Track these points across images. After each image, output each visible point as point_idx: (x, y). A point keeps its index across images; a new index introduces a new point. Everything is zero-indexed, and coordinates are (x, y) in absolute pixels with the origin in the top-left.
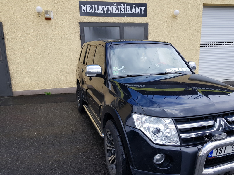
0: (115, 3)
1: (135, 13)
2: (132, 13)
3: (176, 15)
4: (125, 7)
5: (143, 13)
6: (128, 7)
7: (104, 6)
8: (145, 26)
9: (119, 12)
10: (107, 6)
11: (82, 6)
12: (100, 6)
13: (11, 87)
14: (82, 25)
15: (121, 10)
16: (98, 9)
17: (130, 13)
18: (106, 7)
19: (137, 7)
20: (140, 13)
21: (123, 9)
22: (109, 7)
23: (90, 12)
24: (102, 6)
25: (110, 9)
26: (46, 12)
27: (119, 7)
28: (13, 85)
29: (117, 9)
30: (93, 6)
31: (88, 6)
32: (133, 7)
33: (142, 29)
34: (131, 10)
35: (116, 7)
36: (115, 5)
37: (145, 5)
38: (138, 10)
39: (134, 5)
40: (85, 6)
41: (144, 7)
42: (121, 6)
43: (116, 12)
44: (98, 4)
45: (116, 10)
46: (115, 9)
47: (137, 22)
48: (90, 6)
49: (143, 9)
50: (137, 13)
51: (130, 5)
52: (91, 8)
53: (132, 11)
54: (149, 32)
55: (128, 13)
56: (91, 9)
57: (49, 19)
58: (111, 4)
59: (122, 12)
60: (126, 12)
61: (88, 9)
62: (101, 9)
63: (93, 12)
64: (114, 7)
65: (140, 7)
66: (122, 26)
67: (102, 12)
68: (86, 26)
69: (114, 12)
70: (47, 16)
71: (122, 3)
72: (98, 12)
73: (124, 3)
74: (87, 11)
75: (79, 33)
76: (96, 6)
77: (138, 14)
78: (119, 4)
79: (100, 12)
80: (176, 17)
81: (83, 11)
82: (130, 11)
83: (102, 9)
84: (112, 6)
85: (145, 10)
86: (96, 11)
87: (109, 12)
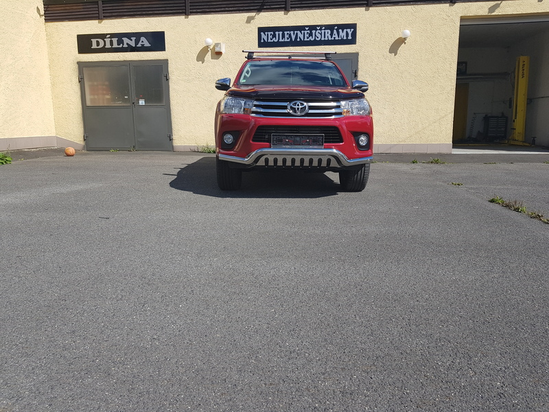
0: (307, 26)
1: (337, 38)
2: (333, 39)
3: (405, 39)
4: (323, 31)
5: (350, 38)
6: (326, 31)
7: (292, 32)
8: (354, 57)
9: (313, 39)
10: (296, 32)
11: (262, 33)
12: (286, 33)
13: (171, 140)
15: (315, 36)
16: (283, 37)
17: (330, 39)
18: (294, 33)
19: (340, 30)
20: (345, 38)
21: (318, 35)
22: (298, 32)
23: (272, 41)
24: (289, 32)
25: (300, 35)
26: (217, 45)
27: (314, 32)
28: (174, 137)
29: (311, 35)
30: (277, 33)
31: (269, 33)
32: (335, 32)
34: (331, 35)
35: (309, 32)
36: (307, 29)
37: (353, 26)
38: (343, 34)
39: (336, 28)
40: (266, 33)
41: (352, 30)
42: (316, 30)
43: (309, 40)
44: (283, 29)
45: (309, 36)
46: (306, 35)
47: (341, 52)
48: (272, 33)
49: (350, 33)
50: (340, 38)
51: (331, 27)
52: (274, 36)
53: (334, 36)
54: (359, 67)
55: (326, 39)
56: (273, 38)
57: (219, 54)
58: (301, 28)
59: (317, 39)
60: (323, 39)
61: (270, 37)
62: (286, 36)
63: (276, 41)
64: (306, 32)
65: (345, 30)
67: (289, 40)
69: (306, 39)
70: (217, 50)
71: (318, 26)
72: (283, 40)
73: (321, 26)
76: (281, 33)
77: (342, 40)
78: (313, 28)
79: (286, 40)
81: (262, 41)
82: (330, 37)
83: (288, 36)
84: (303, 32)
85: (354, 34)
86: (281, 40)
87: (298, 40)
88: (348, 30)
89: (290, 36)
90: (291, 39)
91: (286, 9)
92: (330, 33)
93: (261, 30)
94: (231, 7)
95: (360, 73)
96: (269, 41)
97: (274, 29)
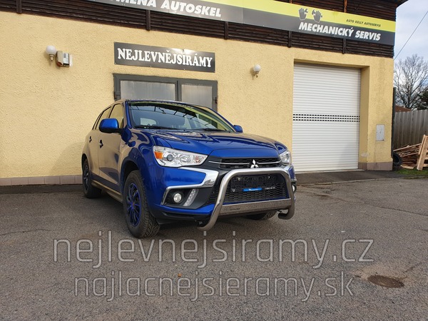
0: (168, 49)
1: (197, 65)
2: (194, 65)
3: (257, 72)
4: (184, 56)
5: (209, 66)
7: (152, 53)
8: (214, 84)
9: (174, 63)
10: (156, 53)
11: (119, 49)
12: (146, 52)
14: (118, 78)
15: (177, 59)
16: (143, 56)
17: (191, 64)
19: (201, 58)
20: (205, 66)
22: (159, 53)
23: (131, 59)
24: (149, 52)
25: (161, 57)
30: (136, 51)
31: (128, 50)
32: (196, 58)
33: (210, 88)
34: (192, 61)
35: (170, 54)
36: (168, 51)
37: (212, 55)
38: (203, 62)
39: (196, 54)
40: (124, 50)
41: (211, 58)
43: (170, 62)
44: (144, 48)
45: (171, 59)
46: (168, 58)
47: (202, 79)
48: (131, 50)
49: (209, 61)
50: (200, 65)
52: (133, 54)
53: (194, 62)
54: (219, 95)
55: (187, 64)
56: (132, 56)
58: (162, 50)
59: (178, 63)
60: (184, 63)
61: (128, 54)
62: (147, 56)
63: (135, 59)
64: (167, 54)
65: (205, 58)
66: (178, 83)
67: (149, 60)
68: (123, 80)
69: (167, 62)
72: (143, 60)
74: (126, 57)
75: (113, 90)
76: (140, 52)
77: (202, 67)
79: (146, 60)
80: (257, 74)
81: (119, 58)
82: (190, 62)
84: (164, 54)
85: (213, 63)
86: (140, 59)
87: (160, 61)
88: (208, 58)
89: (150, 55)
90: (152, 59)
91: (147, 28)
92: (190, 58)
93: (118, 46)
95: (219, 100)
96: (128, 58)
97: (133, 47)
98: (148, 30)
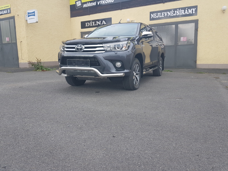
0: (172, 9)
1: (187, 13)
2: (185, 14)
4: (180, 11)
5: (194, 12)
6: (182, 10)
8: (196, 22)
9: (175, 15)
11: (152, 14)
12: (162, 13)
15: (176, 13)
16: (161, 15)
17: (184, 14)
18: (166, 13)
20: (191, 13)
21: (178, 13)
22: (168, 12)
23: (156, 17)
24: (164, 13)
25: (169, 14)
27: (176, 11)
30: (158, 14)
31: (155, 14)
32: (186, 10)
33: (193, 25)
34: (184, 12)
35: (173, 12)
36: (172, 10)
37: (196, 7)
38: (190, 11)
39: (187, 8)
41: (195, 9)
42: (177, 10)
43: (173, 15)
45: (173, 14)
47: (189, 20)
50: (189, 13)
51: (184, 9)
53: (186, 13)
54: (199, 26)
55: (182, 14)
56: (156, 16)
58: (169, 10)
59: (177, 15)
60: (180, 14)
61: (155, 16)
65: (191, 9)
66: (177, 24)
69: (172, 15)
71: (178, 8)
72: (161, 17)
73: (179, 9)
74: (154, 17)
76: (160, 13)
78: (175, 10)
80: (224, 12)
81: (152, 18)
83: (163, 15)
84: (170, 12)
85: (196, 11)
86: (160, 17)
87: (168, 16)
88: (193, 9)
90: (165, 16)
94: (138, 4)
95: (199, 29)
96: (155, 17)
97: (157, 12)
98: (164, 3)
